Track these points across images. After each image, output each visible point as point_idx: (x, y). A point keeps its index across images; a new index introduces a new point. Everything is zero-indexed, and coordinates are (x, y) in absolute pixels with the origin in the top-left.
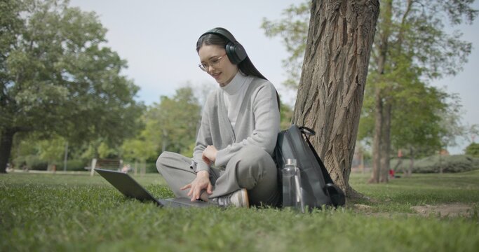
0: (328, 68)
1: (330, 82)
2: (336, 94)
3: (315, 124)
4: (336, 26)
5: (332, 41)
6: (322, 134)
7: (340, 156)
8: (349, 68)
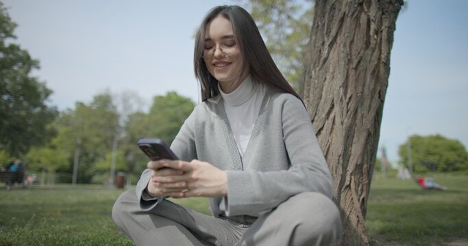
0: (347, 78)
1: (348, 96)
2: (356, 112)
3: (328, 149)
4: (358, 25)
5: (352, 42)
6: (338, 163)
7: (360, 193)
8: (372, 78)
